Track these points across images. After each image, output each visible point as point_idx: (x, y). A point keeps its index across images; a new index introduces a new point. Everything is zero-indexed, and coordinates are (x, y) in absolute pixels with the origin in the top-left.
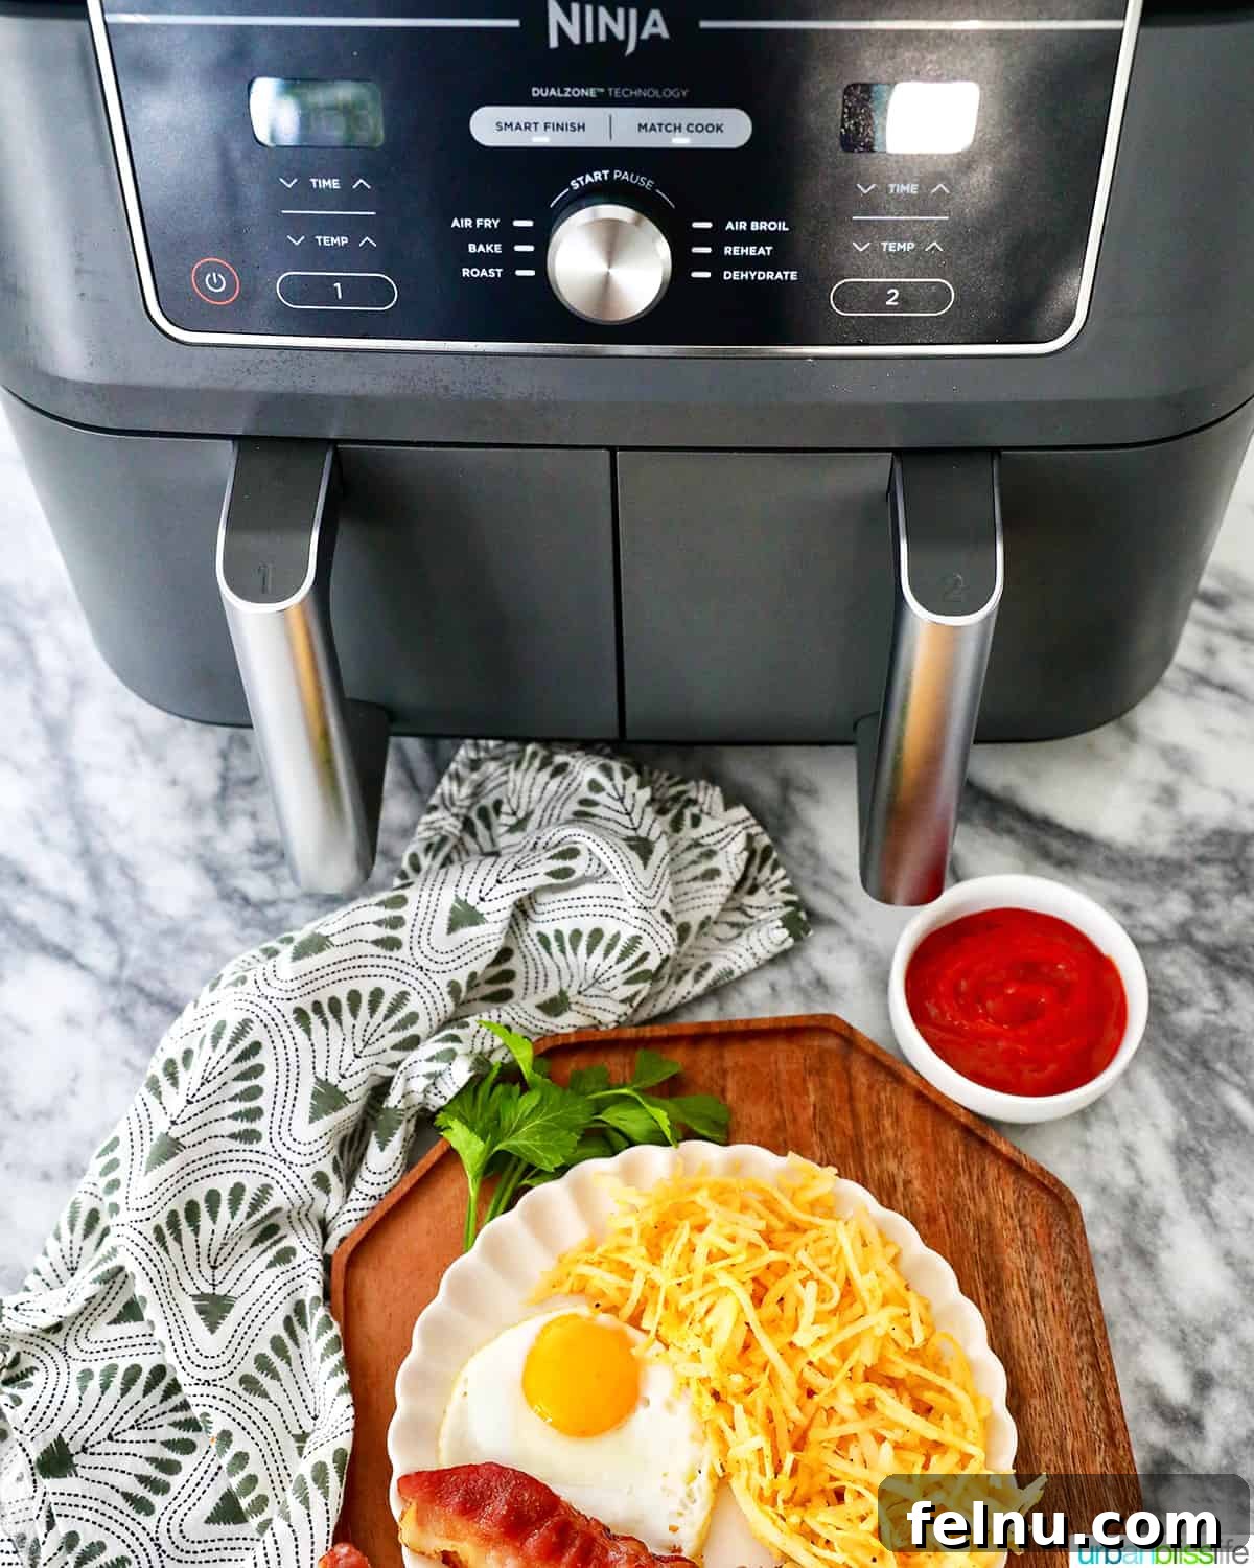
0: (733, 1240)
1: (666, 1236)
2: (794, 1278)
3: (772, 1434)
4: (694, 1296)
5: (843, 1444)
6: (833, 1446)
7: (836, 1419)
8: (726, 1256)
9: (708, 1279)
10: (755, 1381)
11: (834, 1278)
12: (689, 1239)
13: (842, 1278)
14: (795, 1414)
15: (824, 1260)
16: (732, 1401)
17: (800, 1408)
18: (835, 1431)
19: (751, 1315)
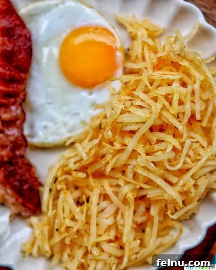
0: (181, 103)
1: (171, 68)
2: (175, 143)
3: (95, 162)
4: (143, 96)
5: (105, 197)
6: (103, 192)
7: (116, 189)
8: (171, 104)
9: (155, 99)
10: (115, 143)
11: (185, 163)
12: (173, 81)
13: (187, 166)
14: (108, 169)
15: (191, 153)
16: (100, 136)
17: (113, 169)
18: (109, 191)
19: (145, 129)
